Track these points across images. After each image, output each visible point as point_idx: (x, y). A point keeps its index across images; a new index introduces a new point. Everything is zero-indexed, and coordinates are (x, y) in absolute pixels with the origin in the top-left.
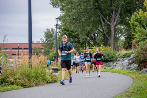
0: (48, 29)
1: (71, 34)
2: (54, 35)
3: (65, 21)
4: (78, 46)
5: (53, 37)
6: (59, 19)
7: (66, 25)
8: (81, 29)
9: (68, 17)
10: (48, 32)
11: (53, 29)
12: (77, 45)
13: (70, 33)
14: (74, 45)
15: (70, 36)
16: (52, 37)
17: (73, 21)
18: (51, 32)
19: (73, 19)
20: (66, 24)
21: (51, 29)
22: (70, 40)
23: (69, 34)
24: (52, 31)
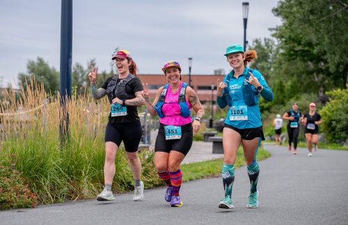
0: (257, 41)
1: (308, 51)
2: (270, 54)
3: (291, 16)
4: (327, 81)
5: (270, 60)
6: (277, 12)
7: (293, 26)
8: (330, 39)
9: (296, 5)
10: (256, 47)
11: (269, 40)
12: (324, 79)
13: (306, 48)
14: (316, 79)
15: (304, 56)
16: (266, 61)
17: (311, 17)
18: (265, 48)
19: (312, 12)
20: (291, 24)
21: (265, 40)
22: (308, 66)
23: (303, 51)
24: (267, 44)
